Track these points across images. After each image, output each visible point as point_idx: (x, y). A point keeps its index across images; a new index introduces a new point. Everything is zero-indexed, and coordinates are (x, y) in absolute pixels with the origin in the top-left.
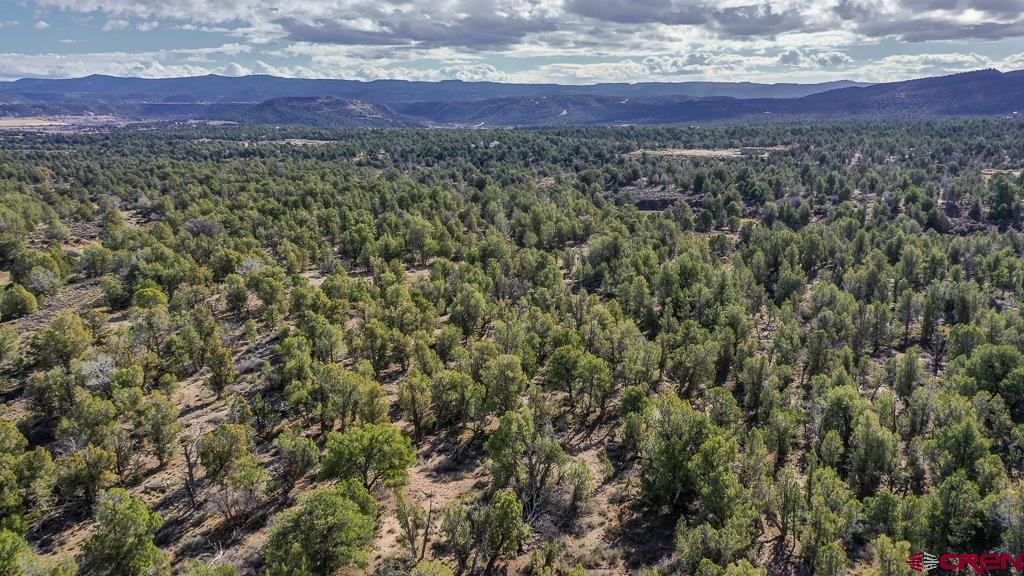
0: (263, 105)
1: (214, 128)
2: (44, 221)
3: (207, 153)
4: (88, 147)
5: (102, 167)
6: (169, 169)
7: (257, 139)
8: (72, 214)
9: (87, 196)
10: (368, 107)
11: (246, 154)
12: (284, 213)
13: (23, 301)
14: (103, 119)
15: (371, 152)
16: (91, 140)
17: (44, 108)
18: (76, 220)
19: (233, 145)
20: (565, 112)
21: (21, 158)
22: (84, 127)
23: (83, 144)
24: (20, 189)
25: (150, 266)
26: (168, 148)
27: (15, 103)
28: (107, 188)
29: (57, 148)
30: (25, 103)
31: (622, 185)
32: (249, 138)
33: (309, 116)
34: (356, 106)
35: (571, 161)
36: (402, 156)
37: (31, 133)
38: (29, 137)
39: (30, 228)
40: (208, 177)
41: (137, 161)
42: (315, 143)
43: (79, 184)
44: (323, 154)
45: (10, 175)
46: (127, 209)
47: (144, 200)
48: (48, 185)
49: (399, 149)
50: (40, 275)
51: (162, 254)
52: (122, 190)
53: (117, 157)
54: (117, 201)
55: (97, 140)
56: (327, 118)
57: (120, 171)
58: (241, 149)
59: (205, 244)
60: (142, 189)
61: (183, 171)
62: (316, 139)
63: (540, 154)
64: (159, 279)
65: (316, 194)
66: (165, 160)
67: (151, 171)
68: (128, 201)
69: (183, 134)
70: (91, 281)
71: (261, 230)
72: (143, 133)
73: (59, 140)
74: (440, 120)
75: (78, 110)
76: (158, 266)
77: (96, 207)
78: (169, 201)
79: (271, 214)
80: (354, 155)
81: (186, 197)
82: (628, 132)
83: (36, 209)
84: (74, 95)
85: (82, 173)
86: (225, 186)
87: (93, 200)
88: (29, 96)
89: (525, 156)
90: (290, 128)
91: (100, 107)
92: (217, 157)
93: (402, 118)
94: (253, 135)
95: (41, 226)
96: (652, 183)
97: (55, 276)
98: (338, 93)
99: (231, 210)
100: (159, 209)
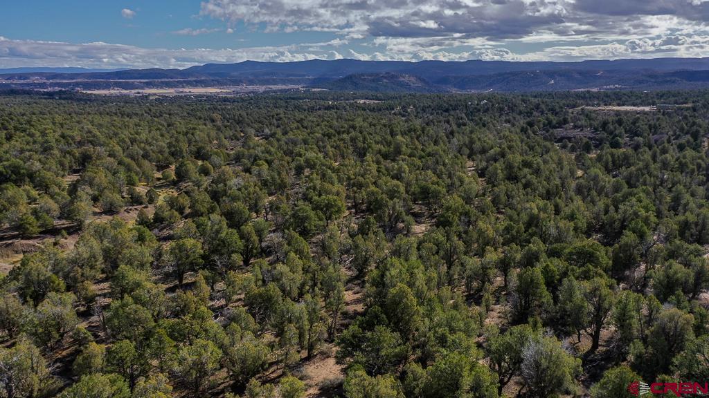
0: (345, 78)
1: (314, 93)
2: (217, 139)
3: (306, 108)
4: (240, 104)
5: (247, 115)
6: (282, 116)
7: (337, 100)
8: (230, 137)
9: (239, 129)
10: (413, 79)
11: (328, 108)
12: (334, 136)
13: (207, 169)
14: (251, 88)
15: (404, 107)
16: (243, 100)
17: (217, 81)
18: (232, 140)
19: (322, 102)
20: (553, 82)
21: (206, 109)
22: (240, 93)
23: (238, 102)
24: (205, 124)
25: (263, 155)
26: (285, 105)
27: (203, 78)
28: (249, 125)
29: (224, 105)
30: (208, 79)
31: (555, 127)
32: (333, 99)
33: (373, 85)
34: (406, 79)
35: (532, 113)
36: (423, 110)
37: (210, 96)
38: (209, 98)
39: (211, 142)
40: (302, 119)
41: (266, 112)
42: (372, 102)
43: (234, 123)
44: (374, 108)
45: (200, 118)
46: (258, 136)
47: (267, 131)
48: (219, 123)
49: (422, 105)
50: (215, 159)
51: (270, 150)
52: (256, 126)
53: (256, 109)
54: (253, 131)
55: (246, 100)
56: (385, 86)
57: (256, 117)
58: (326, 105)
59: (291, 148)
60: (267, 125)
61: (289, 116)
62: (373, 99)
63: (512, 108)
64: (267, 161)
65: (356, 127)
66: (281, 111)
67: (273, 116)
68: (259, 132)
69: (295, 96)
70: (238, 164)
71: (321, 143)
72: (272, 96)
73: (225, 100)
74: (462, 87)
75: (236, 82)
76: (267, 155)
77: (242, 135)
78: (279, 131)
79: (327, 136)
80: (393, 109)
81: (288, 129)
82: (585, 94)
83: (213, 133)
84: (235, 74)
85: (236, 117)
86: (310, 124)
87: (241, 131)
88: (210, 75)
89: (501, 109)
90: (360, 92)
91: (249, 81)
92: (312, 109)
93: (435, 87)
94: (336, 97)
95: (215, 142)
96: (575, 127)
97: (222, 160)
98: (395, 71)
99: (309, 134)
100: (273, 135)
